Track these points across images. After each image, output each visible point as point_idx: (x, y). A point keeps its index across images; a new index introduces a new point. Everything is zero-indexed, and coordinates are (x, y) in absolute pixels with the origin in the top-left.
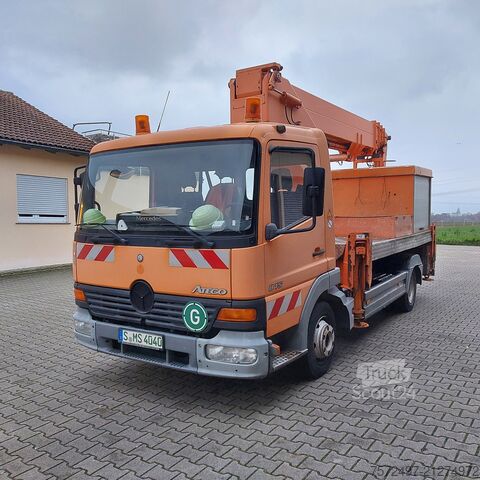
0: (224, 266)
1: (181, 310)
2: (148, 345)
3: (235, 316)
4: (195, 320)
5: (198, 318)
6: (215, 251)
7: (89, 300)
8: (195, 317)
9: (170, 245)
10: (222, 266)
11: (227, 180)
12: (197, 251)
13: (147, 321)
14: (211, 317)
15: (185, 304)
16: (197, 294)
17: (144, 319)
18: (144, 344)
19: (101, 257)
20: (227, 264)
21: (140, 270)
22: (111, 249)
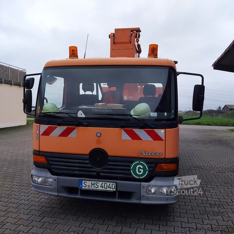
0: (161, 139)
1: (130, 166)
2: (104, 189)
3: (165, 168)
4: (140, 172)
5: (142, 170)
6: (155, 130)
7: (51, 162)
8: (139, 170)
9: (122, 127)
10: (160, 139)
11: (114, 89)
12: (143, 130)
13: (101, 174)
14: (151, 169)
15: (132, 162)
16: (142, 156)
17: (98, 173)
18: (100, 188)
19: (65, 134)
20: (163, 138)
21: (99, 142)
22: (74, 129)
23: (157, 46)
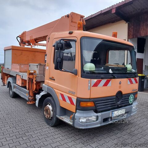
5: (132, 99)
13: (119, 105)
21: (120, 87)
22: (110, 81)
23: (117, 33)
